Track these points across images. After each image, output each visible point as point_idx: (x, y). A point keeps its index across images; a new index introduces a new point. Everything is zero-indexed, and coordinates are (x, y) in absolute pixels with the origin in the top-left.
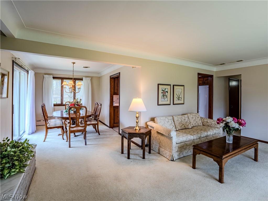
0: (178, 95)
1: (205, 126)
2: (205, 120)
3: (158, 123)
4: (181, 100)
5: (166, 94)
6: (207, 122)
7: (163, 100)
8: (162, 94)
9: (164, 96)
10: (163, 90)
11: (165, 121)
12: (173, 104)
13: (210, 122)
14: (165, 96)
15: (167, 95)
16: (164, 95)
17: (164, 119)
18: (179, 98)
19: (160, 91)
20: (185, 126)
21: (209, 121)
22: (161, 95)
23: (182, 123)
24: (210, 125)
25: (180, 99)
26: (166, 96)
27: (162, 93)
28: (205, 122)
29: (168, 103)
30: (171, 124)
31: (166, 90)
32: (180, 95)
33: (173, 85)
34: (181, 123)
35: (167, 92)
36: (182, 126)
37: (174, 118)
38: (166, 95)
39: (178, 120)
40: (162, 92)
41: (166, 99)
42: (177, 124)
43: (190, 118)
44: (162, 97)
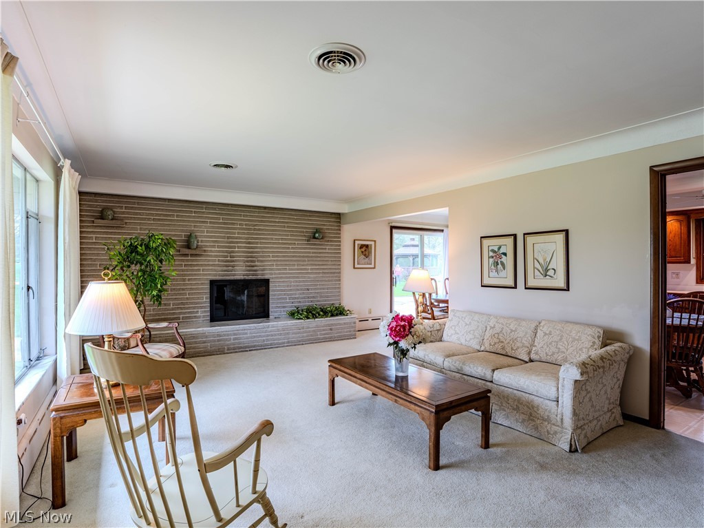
0: (541, 261)
4: (555, 277)
5: (502, 260)
7: (494, 274)
8: (491, 260)
9: (498, 264)
10: (493, 251)
12: (526, 288)
14: (500, 266)
15: (505, 263)
16: (497, 262)
18: (547, 270)
19: (487, 254)
20: (503, 348)
25: (551, 273)
26: (503, 264)
27: (492, 257)
29: (509, 282)
31: (502, 250)
32: (548, 260)
35: (505, 254)
36: (496, 343)
38: (501, 262)
40: (491, 254)
41: (503, 274)
42: (487, 337)
44: (493, 267)
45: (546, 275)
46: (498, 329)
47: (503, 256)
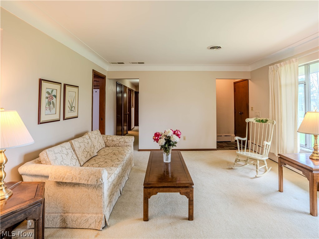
0: (70, 102)
1: (109, 147)
2: (108, 139)
3: (52, 162)
4: (74, 111)
5: (53, 100)
6: (113, 141)
7: (48, 112)
8: (47, 100)
9: (50, 104)
10: (48, 93)
11: (63, 155)
12: (64, 119)
13: (117, 140)
14: (52, 105)
15: (55, 102)
16: (50, 102)
17: (61, 151)
18: (72, 107)
19: (44, 95)
20: (90, 155)
21: (116, 138)
22: (44, 101)
23: (87, 150)
24: (117, 145)
25: (73, 109)
27: (47, 98)
28: (109, 141)
29: (57, 117)
30: (72, 157)
31: (54, 93)
32: (72, 101)
33: (65, 85)
34: (85, 150)
35: (55, 96)
36: (87, 155)
37: (73, 143)
38: (53, 102)
39: (80, 147)
40: (47, 95)
41: (53, 111)
42: (81, 155)
43: (93, 139)
44: (47, 106)
45: (72, 110)
46: (83, 147)
47: (54, 98)
